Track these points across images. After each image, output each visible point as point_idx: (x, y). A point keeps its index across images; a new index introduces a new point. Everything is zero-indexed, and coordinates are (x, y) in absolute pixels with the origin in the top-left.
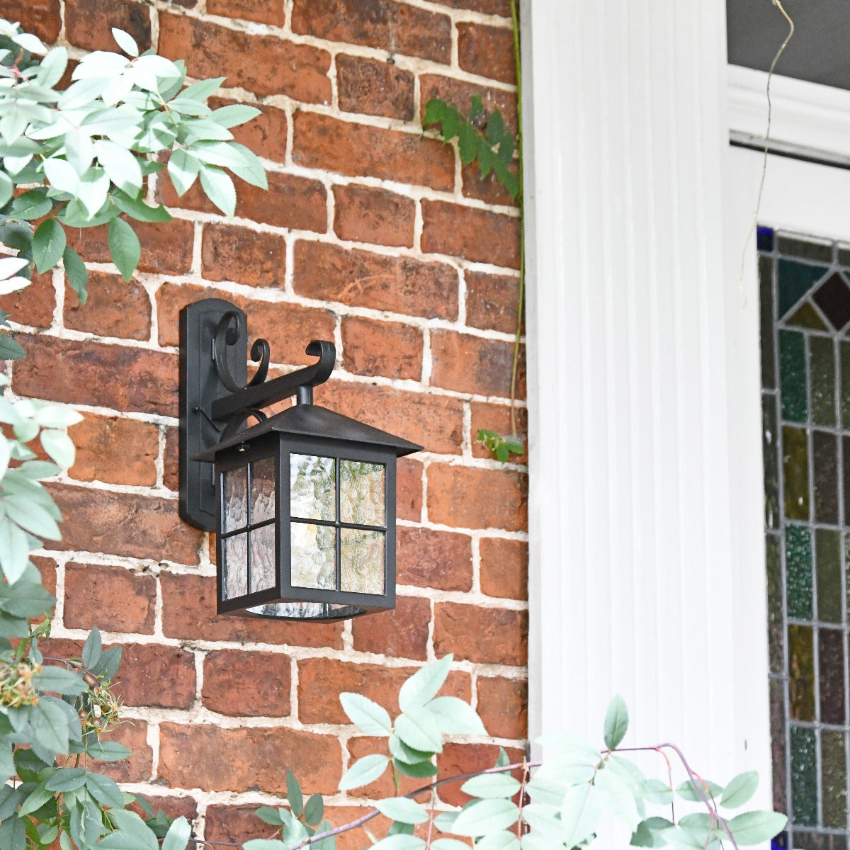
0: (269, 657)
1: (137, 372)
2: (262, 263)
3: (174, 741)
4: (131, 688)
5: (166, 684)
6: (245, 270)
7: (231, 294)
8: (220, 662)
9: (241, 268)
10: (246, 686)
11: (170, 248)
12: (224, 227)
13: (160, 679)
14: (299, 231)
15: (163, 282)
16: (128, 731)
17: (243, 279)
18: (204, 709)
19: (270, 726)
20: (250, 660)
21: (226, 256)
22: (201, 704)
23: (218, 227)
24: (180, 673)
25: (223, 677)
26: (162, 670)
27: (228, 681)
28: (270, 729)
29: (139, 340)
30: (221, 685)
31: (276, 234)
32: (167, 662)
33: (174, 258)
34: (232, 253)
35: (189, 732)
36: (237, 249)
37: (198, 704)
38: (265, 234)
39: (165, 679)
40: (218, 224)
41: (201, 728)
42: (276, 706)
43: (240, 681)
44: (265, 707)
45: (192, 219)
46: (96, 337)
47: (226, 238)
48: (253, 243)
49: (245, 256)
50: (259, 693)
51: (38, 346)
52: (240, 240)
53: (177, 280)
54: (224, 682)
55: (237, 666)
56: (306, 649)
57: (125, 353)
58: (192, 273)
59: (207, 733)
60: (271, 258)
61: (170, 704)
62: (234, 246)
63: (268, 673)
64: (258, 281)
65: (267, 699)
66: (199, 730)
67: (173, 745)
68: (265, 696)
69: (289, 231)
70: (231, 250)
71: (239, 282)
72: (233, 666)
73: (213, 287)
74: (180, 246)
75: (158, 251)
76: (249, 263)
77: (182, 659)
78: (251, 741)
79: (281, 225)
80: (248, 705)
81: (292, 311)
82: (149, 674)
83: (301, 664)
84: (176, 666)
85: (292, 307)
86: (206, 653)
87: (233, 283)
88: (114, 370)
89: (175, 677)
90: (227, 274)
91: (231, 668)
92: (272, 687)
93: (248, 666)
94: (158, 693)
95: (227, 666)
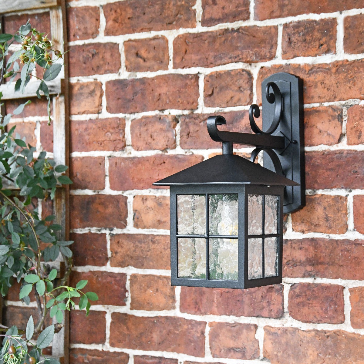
0: (328, 288)
1: (244, 124)
2: (320, 40)
3: (271, 337)
4: (246, 307)
5: (265, 304)
6: (308, 47)
7: (300, 65)
8: (297, 290)
9: (305, 47)
10: (314, 305)
11: (263, 45)
12: (295, 24)
13: (261, 301)
14: (347, 11)
15: (260, 67)
16: (244, 331)
17: (307, 53)
18: (291, 319)
19: (330, 329)
20: (315, 289)
21: (296, 41)
22: (288, 315)
23: (291, 25)
24: (273, 298)
25: (299, 300)
26: (262, 296)
27: (303, 302)
28: (329, 331)
29: (245, 105)
30: (298, 304)
31: (329, 18)
32: (265, 291)
33: (265, 51)
34: (299, 39)
35: (279, 332)
36: (303, 35)
37: (287, 316)
38: (322, 20)
39: (265, 301)
40: (291, 23)
41: (286, 330)
42: (334, 318)
43: (310, 302)
44: (325, 318)
45: (275, 24)
46: (221, 109)
47: (296, 30)
48: (314, 28)
49: (308, 38)
50: (322, 309)
51: (191, 120)
52: (305, 29)
53: (268, 64)
54: (300, 302)
55: (308, 293)
56: (353, 281)
57: (237, 115)
58: (277, 57)
59: (290, 333)
60: (326, 35)
61: (267, 316)
62: (301, 34)
63: (327, 298)
64: (316, 52)
65: (328, 313)
66: (285, 331)
67: (270, 339)
68: (326, 312)
69: (341, 13)
70: (299, 37)
71: (304, 56)
72: (305, 293)
73: (288, 63)
74: (269, 43)
75: (256, 49)
76: (311, 42)
77: (274, 290)
78: (317, 338)
79: (334, 10)
80: (315, 317)
81: (341, 66)
82: (255, 299)
83: (351, 291)
84: (271, 293)
85: (340, 63)
86: (290, 285)
87: (302, 58)
88: (231, 126)
89: (270, 300)
90: (296, 52)
91: (304, 294)
92: (330, 306)
93: (314, 293)
94: (261, 309)
95: (302, 293)
